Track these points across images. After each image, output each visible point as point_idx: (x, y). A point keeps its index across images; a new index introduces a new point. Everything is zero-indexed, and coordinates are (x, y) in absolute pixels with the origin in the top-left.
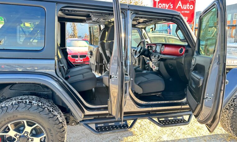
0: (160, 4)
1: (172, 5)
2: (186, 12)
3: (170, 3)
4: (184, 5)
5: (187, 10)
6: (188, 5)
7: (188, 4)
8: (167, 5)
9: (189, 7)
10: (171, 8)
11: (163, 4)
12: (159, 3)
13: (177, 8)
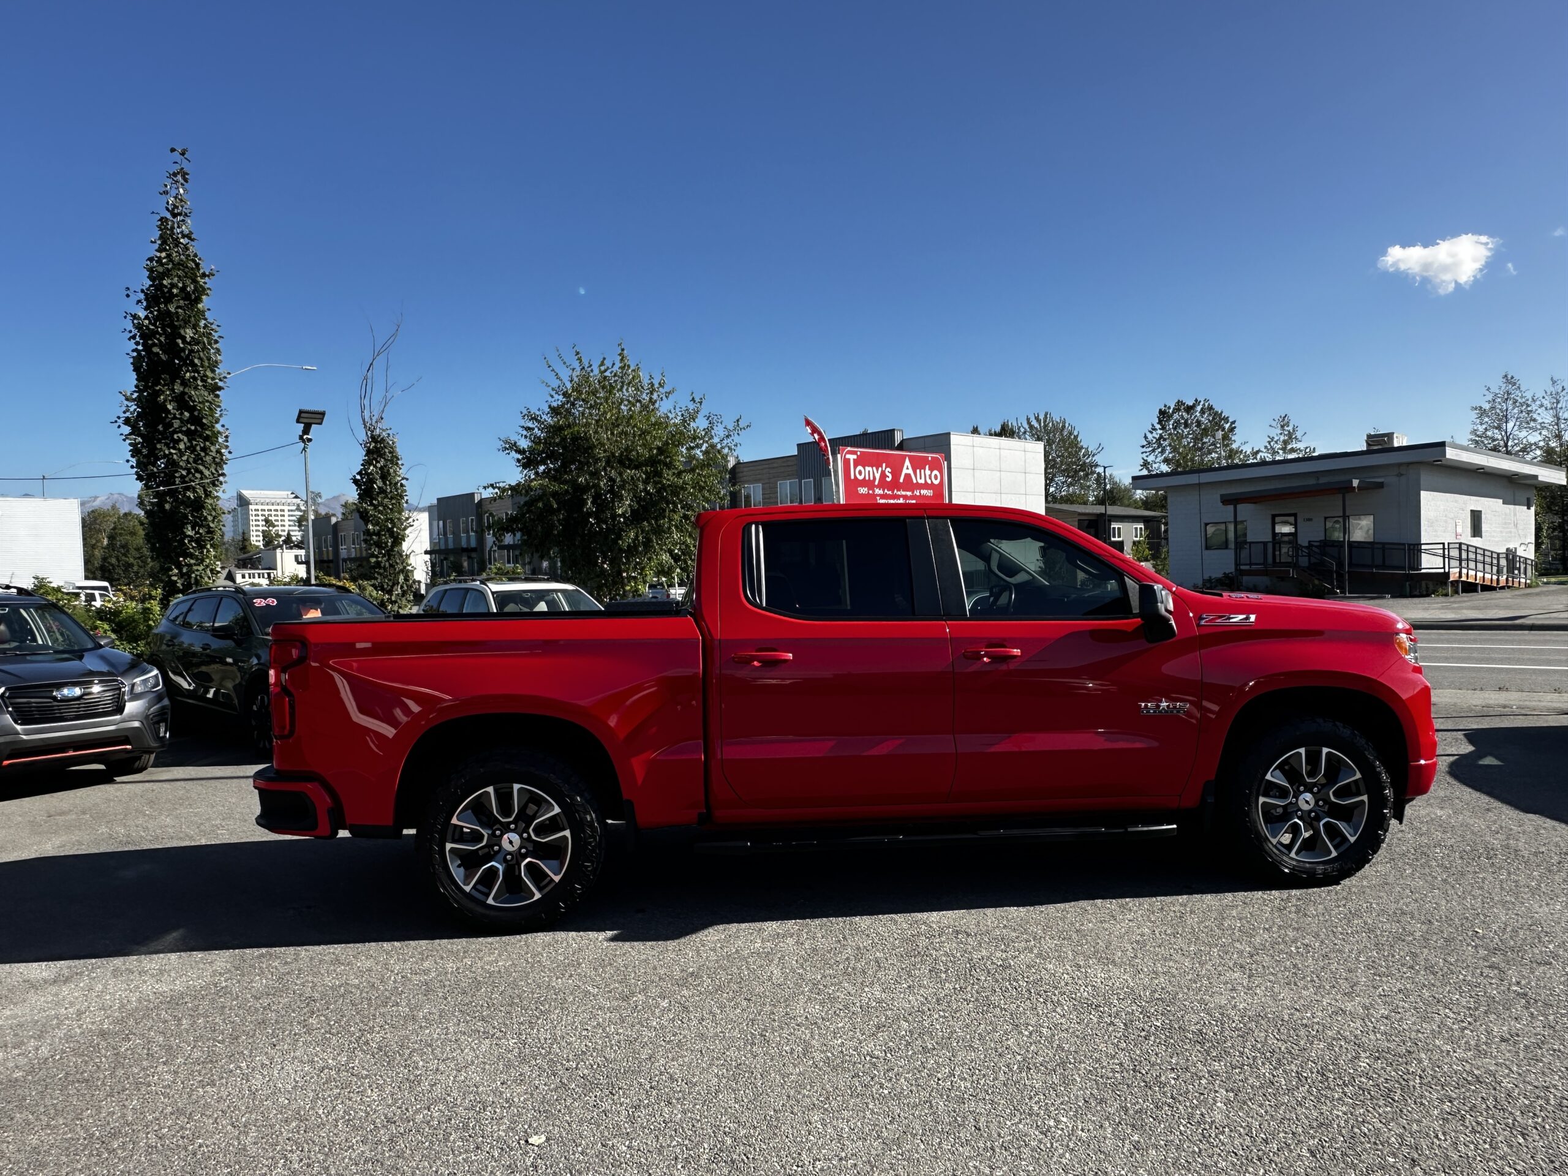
0: (860, 468)
1: (888, 469)
2: (924, 492)
3: (884, 465)
4: (918, 471)
5: (926, 486)
6: (928, 472)
7: (927, 467)
8: (877, 470)
9: (930, 478)
10: (889, 479)
11: (868, 469)
12: (857, 463)
13: (901, 480)
